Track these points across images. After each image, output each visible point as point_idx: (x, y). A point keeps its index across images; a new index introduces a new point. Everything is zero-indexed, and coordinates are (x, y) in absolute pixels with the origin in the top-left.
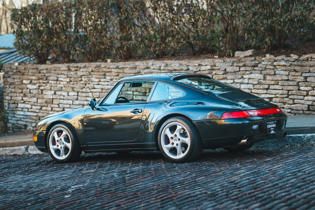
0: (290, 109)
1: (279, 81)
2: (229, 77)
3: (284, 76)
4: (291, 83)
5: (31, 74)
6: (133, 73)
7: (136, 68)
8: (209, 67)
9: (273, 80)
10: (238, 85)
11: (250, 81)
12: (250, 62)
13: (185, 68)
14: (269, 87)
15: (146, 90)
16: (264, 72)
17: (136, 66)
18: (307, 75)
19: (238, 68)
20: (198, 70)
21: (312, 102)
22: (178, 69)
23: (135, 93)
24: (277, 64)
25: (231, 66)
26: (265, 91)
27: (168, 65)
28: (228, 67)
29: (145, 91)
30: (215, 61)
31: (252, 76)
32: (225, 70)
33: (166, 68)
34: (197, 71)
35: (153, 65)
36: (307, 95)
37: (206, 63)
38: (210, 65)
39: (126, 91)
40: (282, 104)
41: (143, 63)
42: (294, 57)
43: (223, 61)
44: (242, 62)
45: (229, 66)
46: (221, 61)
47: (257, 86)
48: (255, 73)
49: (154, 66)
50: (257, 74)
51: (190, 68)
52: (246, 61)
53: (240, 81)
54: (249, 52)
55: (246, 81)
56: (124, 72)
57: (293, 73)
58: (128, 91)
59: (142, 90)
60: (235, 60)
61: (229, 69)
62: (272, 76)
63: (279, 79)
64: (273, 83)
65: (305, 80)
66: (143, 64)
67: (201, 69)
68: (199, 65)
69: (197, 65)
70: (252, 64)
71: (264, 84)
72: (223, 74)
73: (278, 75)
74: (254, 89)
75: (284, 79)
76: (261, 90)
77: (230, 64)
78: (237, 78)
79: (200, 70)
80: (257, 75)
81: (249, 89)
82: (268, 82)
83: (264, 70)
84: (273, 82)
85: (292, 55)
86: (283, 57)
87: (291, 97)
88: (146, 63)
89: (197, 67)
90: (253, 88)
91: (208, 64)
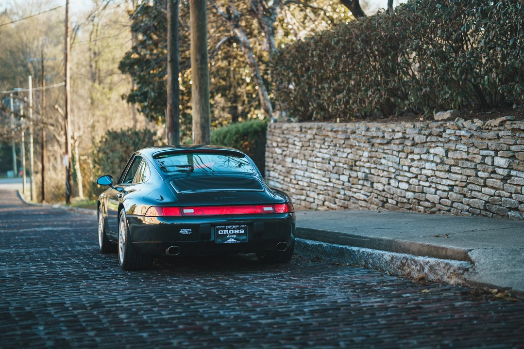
0: (468, 205)
1: (459, 161)
2: (416, 150)
3: (464, 153)
4: (469, 164)
5: (277, 134)
8: (400, 135)
9: (453, 158)
10: (423, 162)
11: (435, 158)
13: (380, 134)
14: (450, 168)
15: (352, 162)
16: (447, 146)
18: (485, 153)
19: (425, 137)
20: (391, 138)
21: (488, 197)
22: (375, 135)
26: (447, 176)
31: (437, 150)
32: (413, 139)
36: (485, 186)
39: (338, 162)
40: (462, 196)
42: (478, 123)
47: (440, 167)
48: (439, 146)
49: (359, 129)
53: (425, 157)
54: (447, 114)
55: (431, 157)
57: (471, 150)
58: (340, 162)
59: (349, 162)
60: (422, 125)
62: (453, 153)
63: (458, 158)
64: (453, 164)
65: (482, 161)
67: (394, 138)
68: (393, 131)
69: (391, 130)
71: (446, 164)
73: (458, 151)
74: (437, 170)
75: (464, 157)
76: (442, 173)
78: (423, 152)
80: (440, 149)
81: (432, 169)
82: (450, 161)
83: (448, 142)
84: (453, 162)
85: (475, 120)
86: (469, 122)
87: (470, 186)
88: (354, 125)
89: (391, 134)
90: (435, 169)
91: (400, 130)
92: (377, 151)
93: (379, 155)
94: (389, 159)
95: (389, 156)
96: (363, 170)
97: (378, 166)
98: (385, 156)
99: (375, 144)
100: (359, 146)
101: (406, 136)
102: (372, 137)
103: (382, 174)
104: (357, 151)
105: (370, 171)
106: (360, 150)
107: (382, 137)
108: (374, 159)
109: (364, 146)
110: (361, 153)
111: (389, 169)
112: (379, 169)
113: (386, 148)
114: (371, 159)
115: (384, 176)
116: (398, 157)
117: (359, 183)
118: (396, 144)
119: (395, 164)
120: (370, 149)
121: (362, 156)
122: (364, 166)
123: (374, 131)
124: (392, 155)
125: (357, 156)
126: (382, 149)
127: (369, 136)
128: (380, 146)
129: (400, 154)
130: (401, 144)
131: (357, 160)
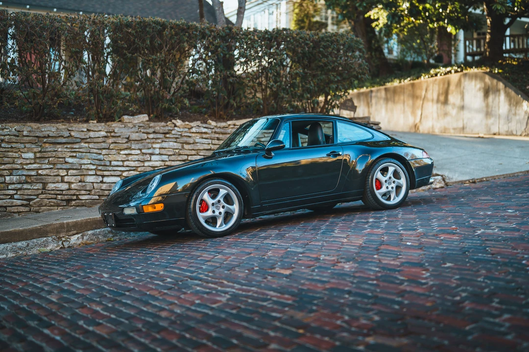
1: (199, 151)
2: (134, 146)
3: (206, 145)
9: (193, 150)
11: (163, 151)
12: (162, 128)
16: (180, 140)
19: (146, 135)
22: (55, 135)
24: (196, 131)
25: (137, 132)
27: (34, 130)
28: (132, 133)
30: (113, 126)
31: (165, 145)
32: (128, 137)
33: (31, 134)
34: (87, 139)
35: (3, 129)
37: (100, 128)
38: (106, 131)
42: (213, 123)
43: (123, 126)
44: (150, 127)
46: (121, 126)
48: (169, 141)
49: (5, 130)
50: (173, 143)
51: (73, 134)
52: (156, 127)
53: (150, 151)
54: (145, 117)
55: (157, 151)
61: (133, 136)
62: (192, 145)
63: (200, 149)
68: (88, 130)
70: (165, 130)
71: (182, 155)
72: (127, 142)
73: (198, 144)
77: (136, 129)
78: (146, 147)
79: (89, 137)
80: (171, 143)
81: (163, 161)
82: (188, 152)
83: (180, 138)
84: (193, 152)
85: (210, 122)
86: (199, 123)
91: (103, 130)
92: (57, 151)
94: (82, 157)
95: (84, 154)
96: (20, 172)
97: (59, 166)
98: (75, 154)
99: (43, 145)
100: (12, 147)
101: (112, 134)
102: (45, 137)
103: (66, 174)
104: (6, 154)
105: (37, 172)
106: (12, 152)
107: (68, 136)
108: (50, 159)
109: (25, 147)
110: (16, 155)
111: (83, 167)
112: (61, 169)
113: (77, 147)
114: (43, 159)
115: (69, 174)
116: (100, 154)
117: (10, 187)
118: (95, 143)
119: (96, 161)
120: (40, 149)
121: (20, 157)
122: (23, 168)
123: (51, 131)
124: (90, 152)
125: (6, 159)
126: (67, 148)
127: (37, 137)
128: (58, 146)
129: (104, 152)
130: (104, 142)
131: (5, 164)
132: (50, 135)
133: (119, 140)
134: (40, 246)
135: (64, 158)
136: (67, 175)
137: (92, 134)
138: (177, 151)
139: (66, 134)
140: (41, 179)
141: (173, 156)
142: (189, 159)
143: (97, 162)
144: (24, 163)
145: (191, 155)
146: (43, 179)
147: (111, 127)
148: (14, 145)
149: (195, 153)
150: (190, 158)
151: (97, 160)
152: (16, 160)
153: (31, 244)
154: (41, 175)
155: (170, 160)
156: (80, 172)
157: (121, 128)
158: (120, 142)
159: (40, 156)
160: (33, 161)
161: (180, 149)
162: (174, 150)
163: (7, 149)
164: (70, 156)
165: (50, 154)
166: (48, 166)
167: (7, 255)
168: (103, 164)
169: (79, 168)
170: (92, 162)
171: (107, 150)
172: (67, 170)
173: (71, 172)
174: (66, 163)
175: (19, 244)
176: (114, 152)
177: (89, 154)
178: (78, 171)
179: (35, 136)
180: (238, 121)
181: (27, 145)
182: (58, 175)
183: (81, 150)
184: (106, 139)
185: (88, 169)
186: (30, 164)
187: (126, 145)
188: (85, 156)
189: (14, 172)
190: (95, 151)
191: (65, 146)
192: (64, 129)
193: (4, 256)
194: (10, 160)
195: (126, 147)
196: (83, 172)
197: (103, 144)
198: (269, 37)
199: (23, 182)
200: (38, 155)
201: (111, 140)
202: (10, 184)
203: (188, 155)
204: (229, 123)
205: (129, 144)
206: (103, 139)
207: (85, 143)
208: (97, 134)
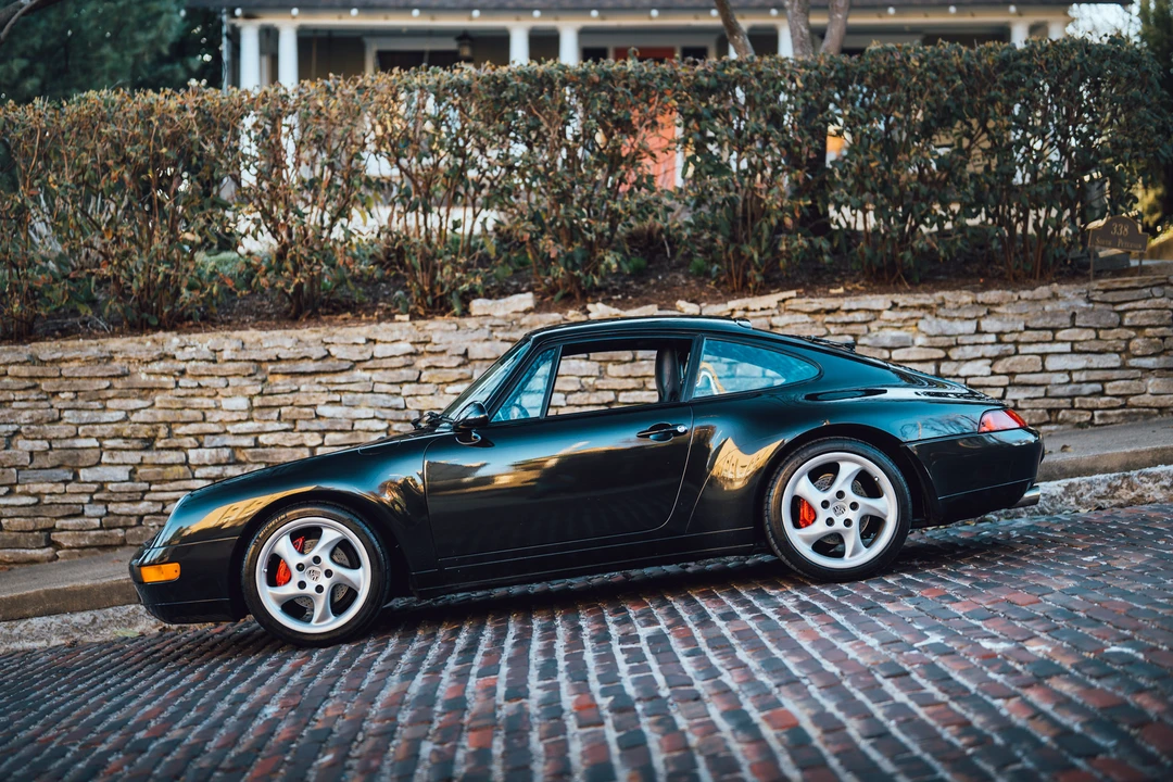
1: (647, 379)
6: (103, 377)
7: (111, 359)
8: (406, 347)
9: (629, 377)
13: (316, 352)
14: (617, 396)
15: (157, 430)
17: (111, 352)
20: (367, 356)
22: (291, 356)
23: (109, 443)
25: (487, 340)
27: (247, 346)
28: (477, 343)
29: (150, 433)
30: (428, 328)
32: (466, 354)
33: (241, 356)
34: (365, 361)
35: (183, 348)
37: (396, 335)
38: (410, 340)
39: (67, 438)
41: (140, 343)
43: (454, 327)
44: (521, 327)
45: (478, 341)
46: (448, 327)
47: (579, 398)
49: (187, 349)
50: (578, 362)
51: (333, 351)
52: (536, 324)
54: (523, 300)
56: (61, 376)
58: (77, 436)
59: (138, 431)
61: (477, 351)
62: (628, 365)
64: (630, 387)
66: (140, 347)
67: (379, 355)
68: (370, 341)
69: (361, 341)
71: (603, 390)
72: (460, 366)
77: (484, 334)
79: (372, 357)
82: (617, 384)
84: (631, 383)
85: (681, 304)
88: (154, 341)
89: (363, 347)
90: (564, 404)
91: (403, 338)
92: (298, 390)
93: (309, 399)
94: (356, 403)
95: (360, 395)
96: (218, 441)
97: (301, 425)
98: (337, 397)
99: (270, 378)
100: (200, 386)
101: (428, 347)
102: (270, 361)
103: (320, 441)
104: (188, 401)
105: (256, 440)
106: (202, 395)
107: (324, 358)
108: (283, 410)
109: (227, 385)
110: (210, 403)
111: (357, 426)
112: (307, 431)
113: (343, 381)
114: (267, 411)
115: (326, 443)
116: (398, 394)
117: (197, 474)
118: (386, 369)
119: (388, 411)
120: (259, 388)
121: (218, 408)
122: (226, 432)
123: (283, 347)
124: (372, 392)
125: (187, 412)
126: (320, 383)
127: (254, 361)
128: (302, 380)
129: (407, 389)
130: (405, 366)
131: (187, 423)
132: (281, 356)
133: (442, 361)
134: (119, 623)
135: (314, 406)
136: (322, 445)
137: (379, 350)
138: (591, 381)
139: (318, 352)
140: (262, 455)
141: (579, 394)
142: (620, 400)
143: (390, 414)
144: (228, 419)
145: (627, 390)
146: (267, 456)
147: (423, 330)
148: (205, 381)
149: (635, 386)
150: (623, 398)
151: (389, 408)
152: (208, 414)
153: (101, 618)
154: (265, 446)
155: (568, 405)
156: (350, 437)
157: (448, 331)
158: (444, 365)
159: (261, 404)
160: (244, 417)
161: (598, 378)
162: (583, 380)
163: (190, 392)
164: (328, 403)
165: (279, 400)
166: (277, 426)
167: (48, 642)
168: (403, 418)
169: (349, 428)
170: (377, 414)
171: (414, 385)
172: (323, 432)
173: (330, 437)
174: (318, 417)
175: (77, 618)
176: (429, 389)
177: (370, 395)
178: (347, 435)
179: (250, 361)
180: (757, 299)
181: (232, 381)
182: (302, 446)
183: (352, 387)
184: (414, 358)
185: (368, 431)
186: (239, 421)
187: (461, 370)
188: (362, 399)
189: (207, 440)
190: (385, 388)
191: (317, 379)
192: (315, 341)
193: (44, 643)
194: (198, 415)
195: (458, 377)
196: (357, 436)
197: (404, 371)
198: (841, 75)
199: (224, 461)
200: (257, 401)
201: (422, 363)
202: (199, 466)
203: (617, 391)
204: (732, 304)
205: (466, 371)
206: (407, 360)
207: (365, 369)
208: (389, 350)
